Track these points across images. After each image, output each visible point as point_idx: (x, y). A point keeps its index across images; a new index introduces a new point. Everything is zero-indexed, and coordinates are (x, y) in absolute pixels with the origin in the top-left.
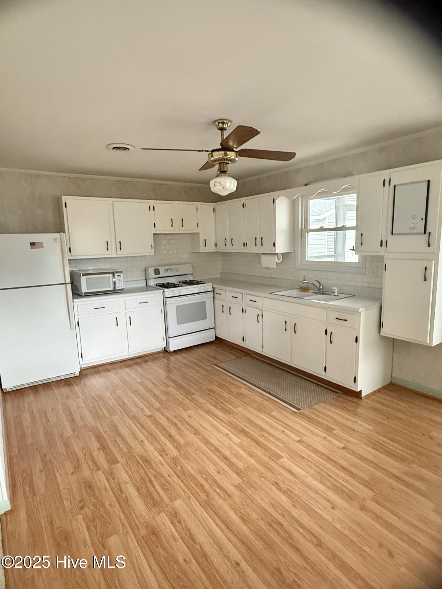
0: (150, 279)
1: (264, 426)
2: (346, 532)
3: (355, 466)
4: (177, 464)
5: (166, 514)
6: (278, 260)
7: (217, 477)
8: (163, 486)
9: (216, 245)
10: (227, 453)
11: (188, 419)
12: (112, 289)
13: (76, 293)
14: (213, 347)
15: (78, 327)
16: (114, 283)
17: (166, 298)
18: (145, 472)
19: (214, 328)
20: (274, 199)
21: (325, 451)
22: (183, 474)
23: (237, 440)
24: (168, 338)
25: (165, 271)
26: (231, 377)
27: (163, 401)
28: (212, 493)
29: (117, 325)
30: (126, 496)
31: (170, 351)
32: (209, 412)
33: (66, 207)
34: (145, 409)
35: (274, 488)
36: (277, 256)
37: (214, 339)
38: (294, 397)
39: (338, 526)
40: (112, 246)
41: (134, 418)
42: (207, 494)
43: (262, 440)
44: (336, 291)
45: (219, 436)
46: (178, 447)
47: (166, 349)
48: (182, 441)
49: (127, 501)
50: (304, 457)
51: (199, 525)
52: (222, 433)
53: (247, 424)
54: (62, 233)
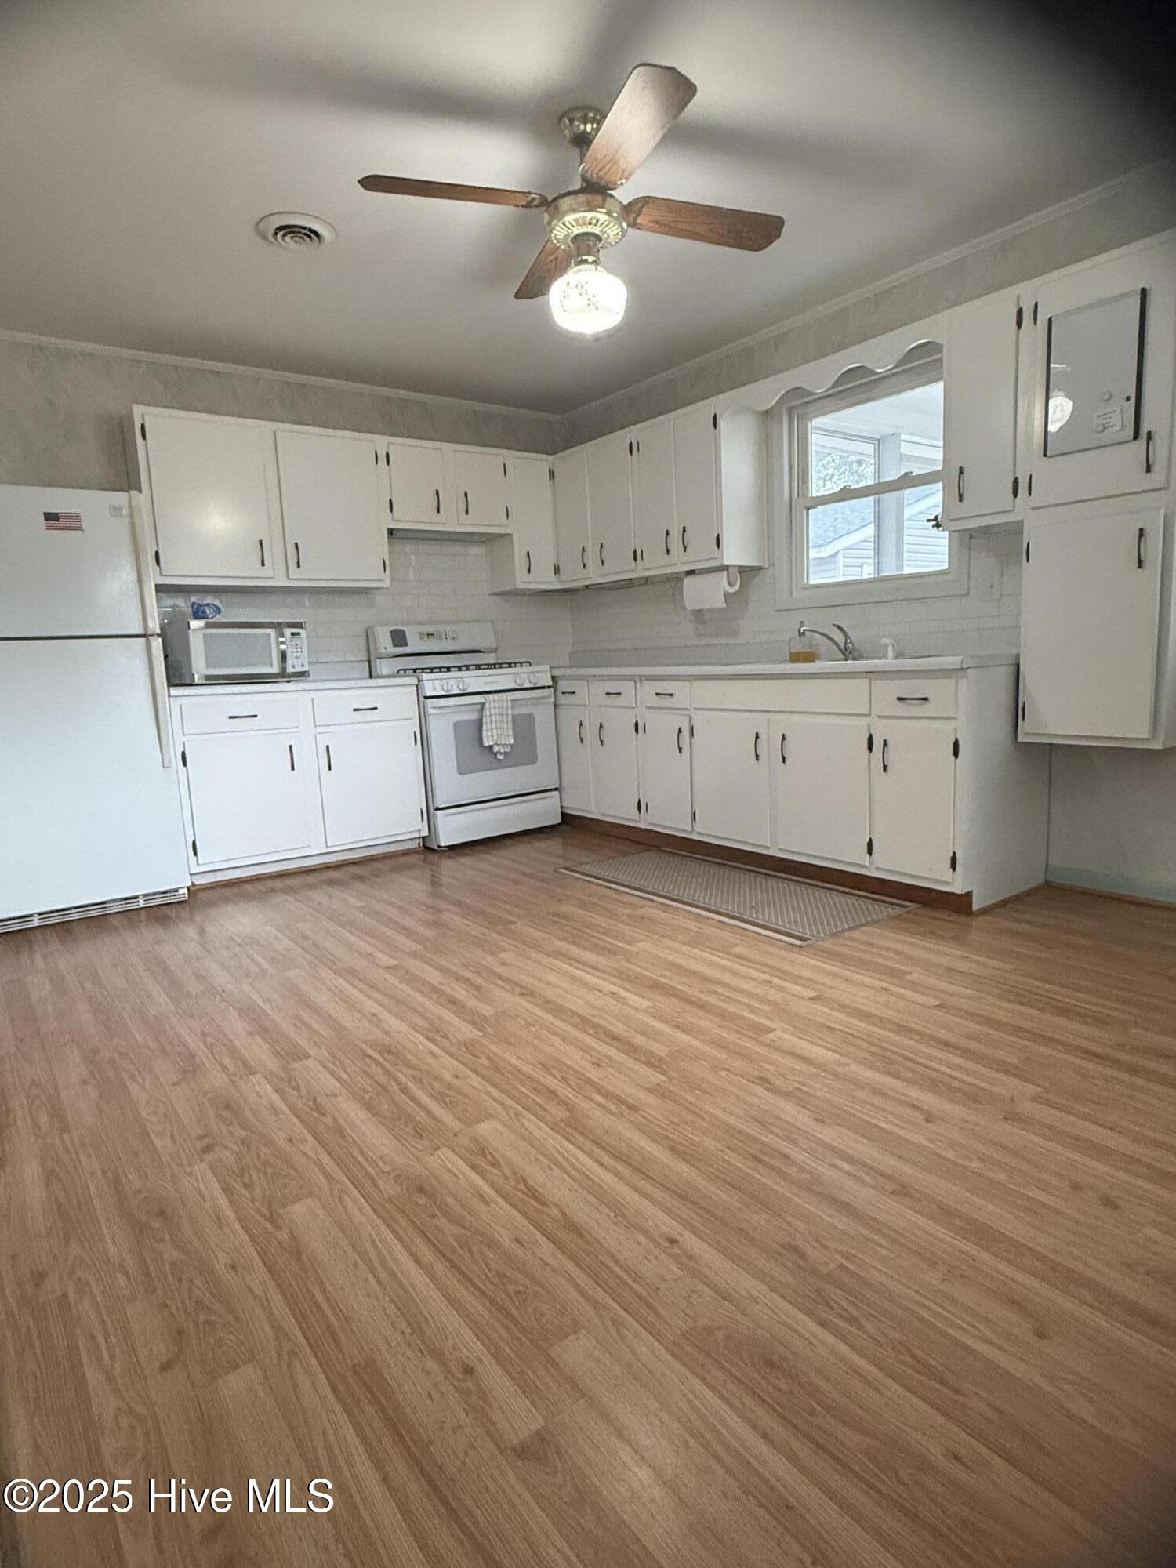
0: (380, 658)
1: (711, 972)
2: (975, 1165)
3: (976, 1038)
4: (479, 1055)
5: (454, 1151)
6: (731, 585)
7: (594, 1074)
8: (439, 1097)
9: (557, 570)
10: (620, 1029)
11: (499, 969)
14: (554, 845)
15: (184, 768)
16: (283, 656)
17: (426, 698)
18: (387, 1072)
19: (556, 789)
20: (715, 417)
21: (889, 1014)
22: (496, 1072)
23: (644, 1003)
24: (432, 810)
25: (421, 638)
26: (610, 888)
27: (426, 938)
28: (582, 1104)
29: (293, 769)
30: (335, 1120)
31: (439, 847)
32: (558, 954)
33: (144, 437)
34: (379, 955)
35: (759, 1090)
36: (725, 572)
37: (558, 820)
38: (789, 916)
39: (950, 1154)
40: (274, 554)
41: (349, 973)
42: (569, 1107)
43: (712, 999)
44: (890, 648)
45: (592, 997)
46: (478, 1021)
47: (429, 844)
48: (487, 1010)
49: (339, 1130)
51: (551, 1169)
52: (599, 991)
53: (666, 973)
54: (134, 493)
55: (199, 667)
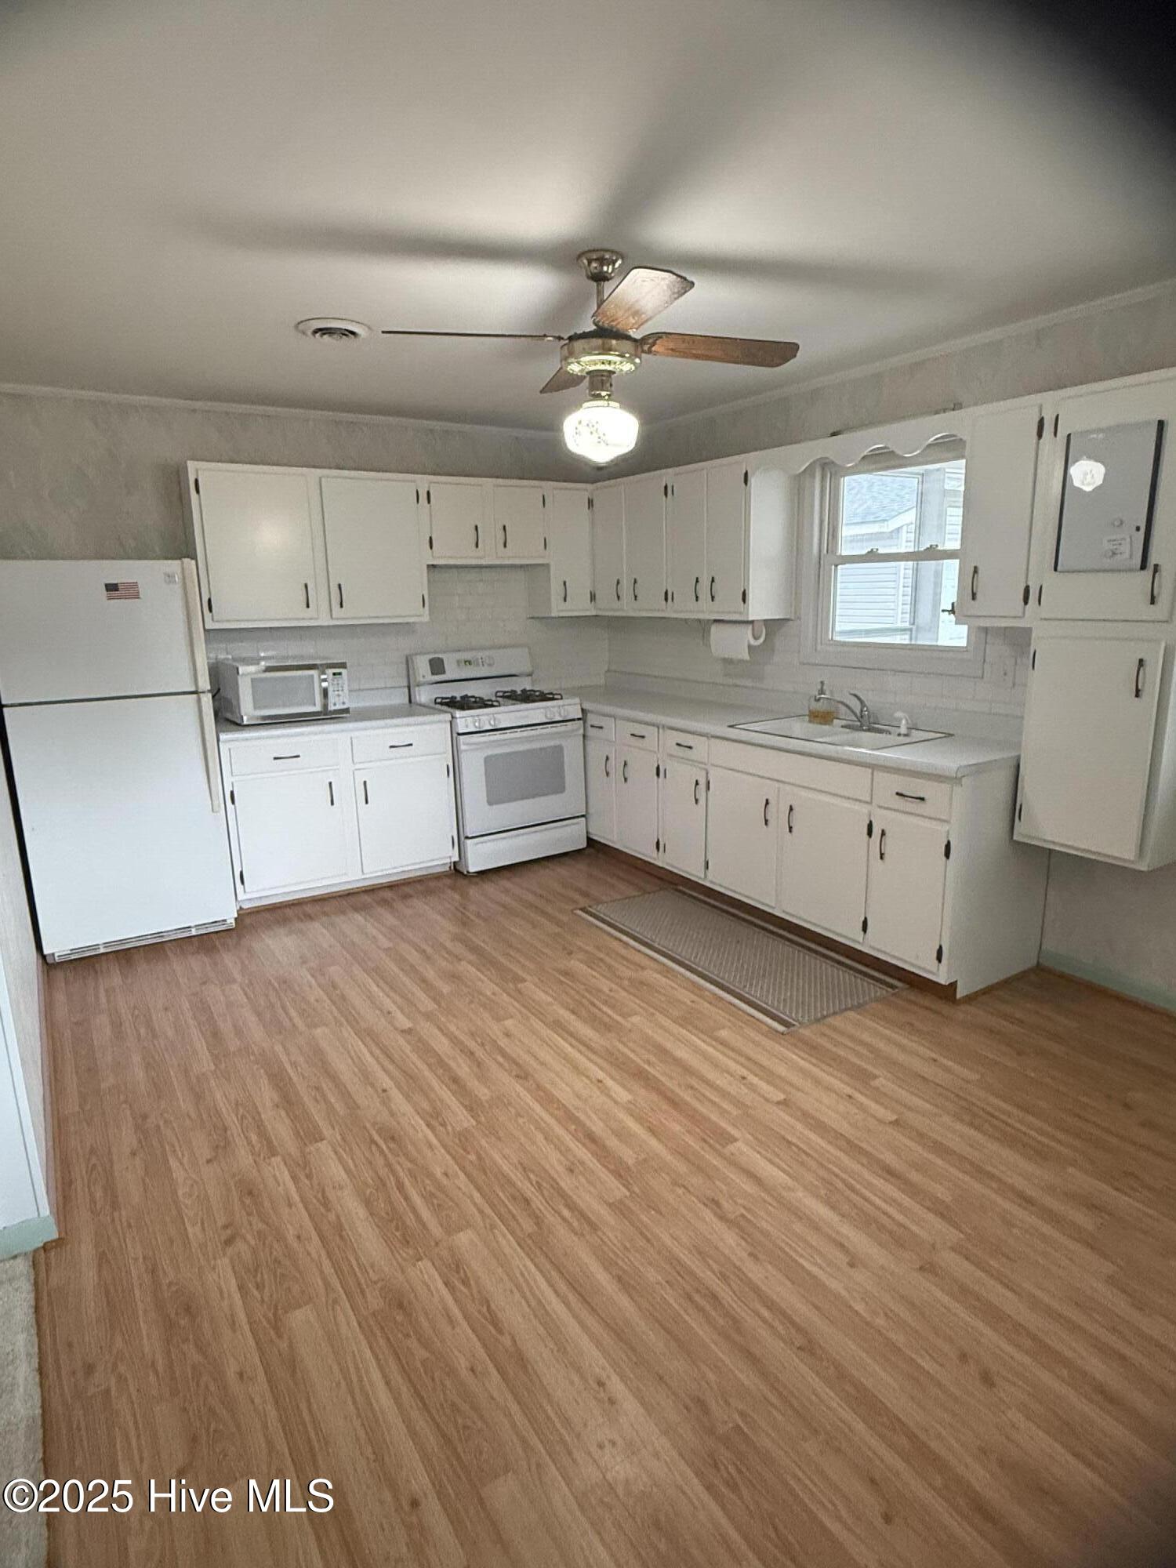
0: (418, 686)
1: (695, 1062)
2: (880, 1321)
3: (917, 1166)
4: (469, 1149)
5: (433, 1264)
6: (756, 638)
7: (566, 1183)
8: (428, 1197)
9: (593, 597)
10: (598, 1127)
11: (503, 1042)
12: (318, 708)
13: (227, 717)
14: (582, 866)
15: (233, 806)
16: (325, 692)
17: (459, 734)
18: (389, 1165)
19: (583, 816)
20: (746, 474)
21: (844, 1128)
22: (482, 1173)
23: (623, 1096)
24: (462, 838)
25: (459, 665)
26: (621, 941)
27: (442, 995)
28: (550, 1218)
29: (332, 803)
30: (338, 1217)
31: (468, 872)
32: (558, 1026)
33: (198, 491)
34: (399, 1015)
35: (708, 1215)
36: (750, 627)
37: (584, 845)
38: (780, 993)
39: (859, 1307)
40: (319, 597)
41: (369, 1035)
42: (538, 1221)
43: (687, 1096)
44: (904, 722)
45: (579, 1084)
46: (473, 1106)
47: (458, 868)
48: (483, 1093)
49: (339, 1228)
50: (789, 1142)
51: (512, 1292)
52: (588, 1077)
53: (653, 1059)
54: (186, 560)
55: (248, 710)
